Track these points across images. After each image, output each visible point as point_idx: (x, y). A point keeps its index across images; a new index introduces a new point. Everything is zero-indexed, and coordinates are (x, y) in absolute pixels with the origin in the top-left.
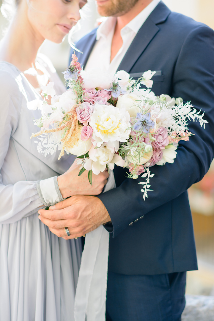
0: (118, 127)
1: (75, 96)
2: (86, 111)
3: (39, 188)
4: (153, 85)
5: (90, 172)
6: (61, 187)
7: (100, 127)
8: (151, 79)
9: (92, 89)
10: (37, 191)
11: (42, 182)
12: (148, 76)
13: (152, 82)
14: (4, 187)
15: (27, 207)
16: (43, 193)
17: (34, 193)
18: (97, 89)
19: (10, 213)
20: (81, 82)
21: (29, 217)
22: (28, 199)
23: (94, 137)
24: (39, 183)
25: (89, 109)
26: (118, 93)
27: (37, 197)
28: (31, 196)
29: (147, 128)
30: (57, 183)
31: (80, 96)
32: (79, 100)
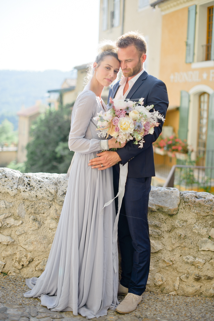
0: (129, 127)
1: (112, 114)
2: (116, 121)
3: (101, 143)
4: (144, 103)
5: (120, 142)
6: (109, 144)
7: (122, 128)
8: (143, 101)
9: (119, 110)
10: (99, 144)
11: (102, 140)
12: (141, 100)
13: (143, 102)
14: (86, 140)
15: (94, 149)
16: (102, 145)
17: (98, 145)
18: (121, 110)
19: (88, 150)
20: (114, 108)
21: (94, 153)
22: (96, 146)
23: (120, 131)
24: (101, 141)
25: (117, 120)
26: (129, 111)
27: (99, 146)
28: (97, 145)
29: (140, 128)
30: (108, 142)
31: (114, 113)
32: (114, 115)
